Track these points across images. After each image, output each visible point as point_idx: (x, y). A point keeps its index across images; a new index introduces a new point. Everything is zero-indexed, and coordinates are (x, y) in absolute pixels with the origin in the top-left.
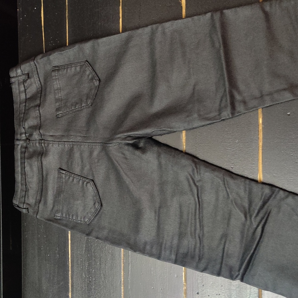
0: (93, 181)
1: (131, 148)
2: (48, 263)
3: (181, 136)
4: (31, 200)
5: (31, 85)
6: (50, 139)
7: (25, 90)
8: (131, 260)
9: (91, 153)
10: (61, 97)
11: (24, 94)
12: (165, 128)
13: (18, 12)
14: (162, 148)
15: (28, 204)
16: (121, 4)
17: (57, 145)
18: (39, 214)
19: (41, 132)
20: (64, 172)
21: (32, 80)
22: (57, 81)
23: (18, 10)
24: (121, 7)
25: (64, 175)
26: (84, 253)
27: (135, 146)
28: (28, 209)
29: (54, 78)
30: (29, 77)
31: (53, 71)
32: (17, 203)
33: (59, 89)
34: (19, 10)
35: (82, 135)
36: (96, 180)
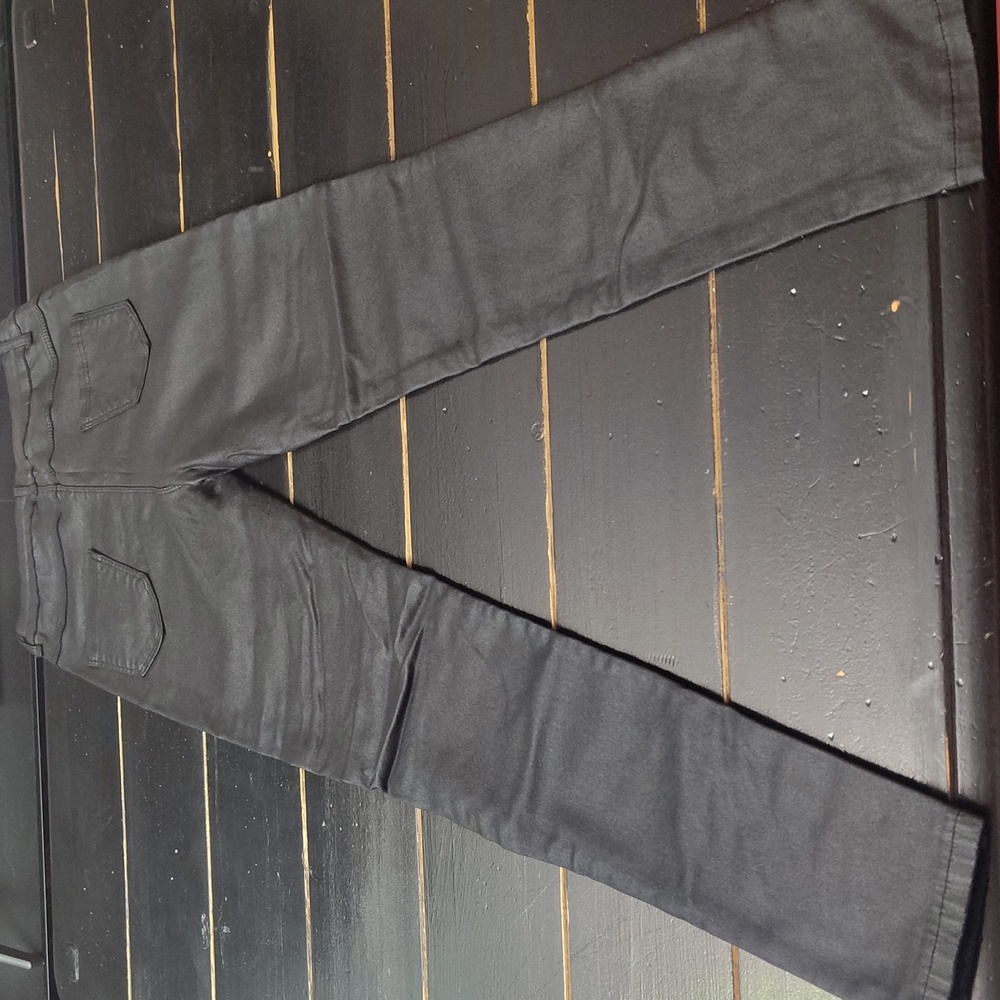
0: (147, 575)
1: (200, 498)
4: (48, 626)
5: (38, 358)
6: (69, 481)
7: (29, 369)
9: (140, 510)
10: (89, 384)
11: (27, 379)
12: (247, 448)
14: (250, 494)
15: (42, 634)
17: (83, 495)
18: (62, 657)
19: (53, 466)
20: (99, 557)
21: (39, 347)
22: (81, 348)
24: (180, 176)
25: (99, 565)
27: (207, 492)
28: (41, 646)
29: (74, 341)
30: (32, 342)
31: (73, 324)
32: (24, 634)
33: (86, 367)
35: (123, 470)
36: (153, 575)
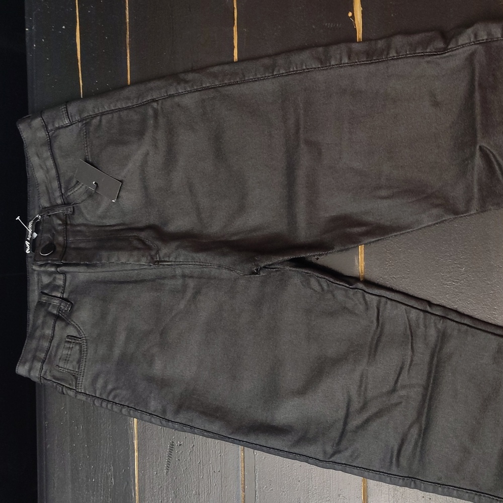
2: (93, 495)
3: (356, 261)
8: (259, 484)
13: (27, 33)
16: (236, 22)
23: (27, 29)
24: (235, 29)
26: (165, 473)
34: (30, 29)
